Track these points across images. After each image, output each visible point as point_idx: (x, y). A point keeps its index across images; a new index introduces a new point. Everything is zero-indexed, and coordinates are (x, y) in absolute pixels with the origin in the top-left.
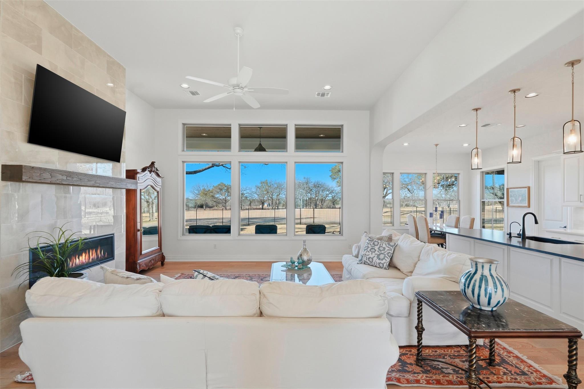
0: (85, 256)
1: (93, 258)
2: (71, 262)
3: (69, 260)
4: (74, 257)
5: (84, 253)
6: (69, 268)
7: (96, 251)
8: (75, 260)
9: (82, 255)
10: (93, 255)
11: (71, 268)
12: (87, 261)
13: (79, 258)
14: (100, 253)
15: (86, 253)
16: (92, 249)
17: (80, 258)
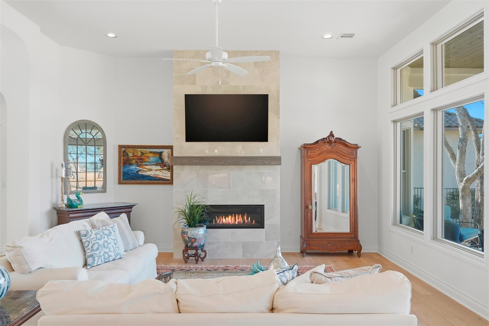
0: (231, 218)
1: (239, 221)
2: (219, 219)
3: (217, 218)
4: (221, 217)
5: (230, 216)
6: (217, 223)
7: (243, 217)
8: (222, 219)
9: (228, 217)
10: (239, 219)
11: (218, 224)
12: (233, 222)
13: (225, 218)
14: (247, 220)
15: (232, 216)
16: (239, 214)
17: (227, 218)
